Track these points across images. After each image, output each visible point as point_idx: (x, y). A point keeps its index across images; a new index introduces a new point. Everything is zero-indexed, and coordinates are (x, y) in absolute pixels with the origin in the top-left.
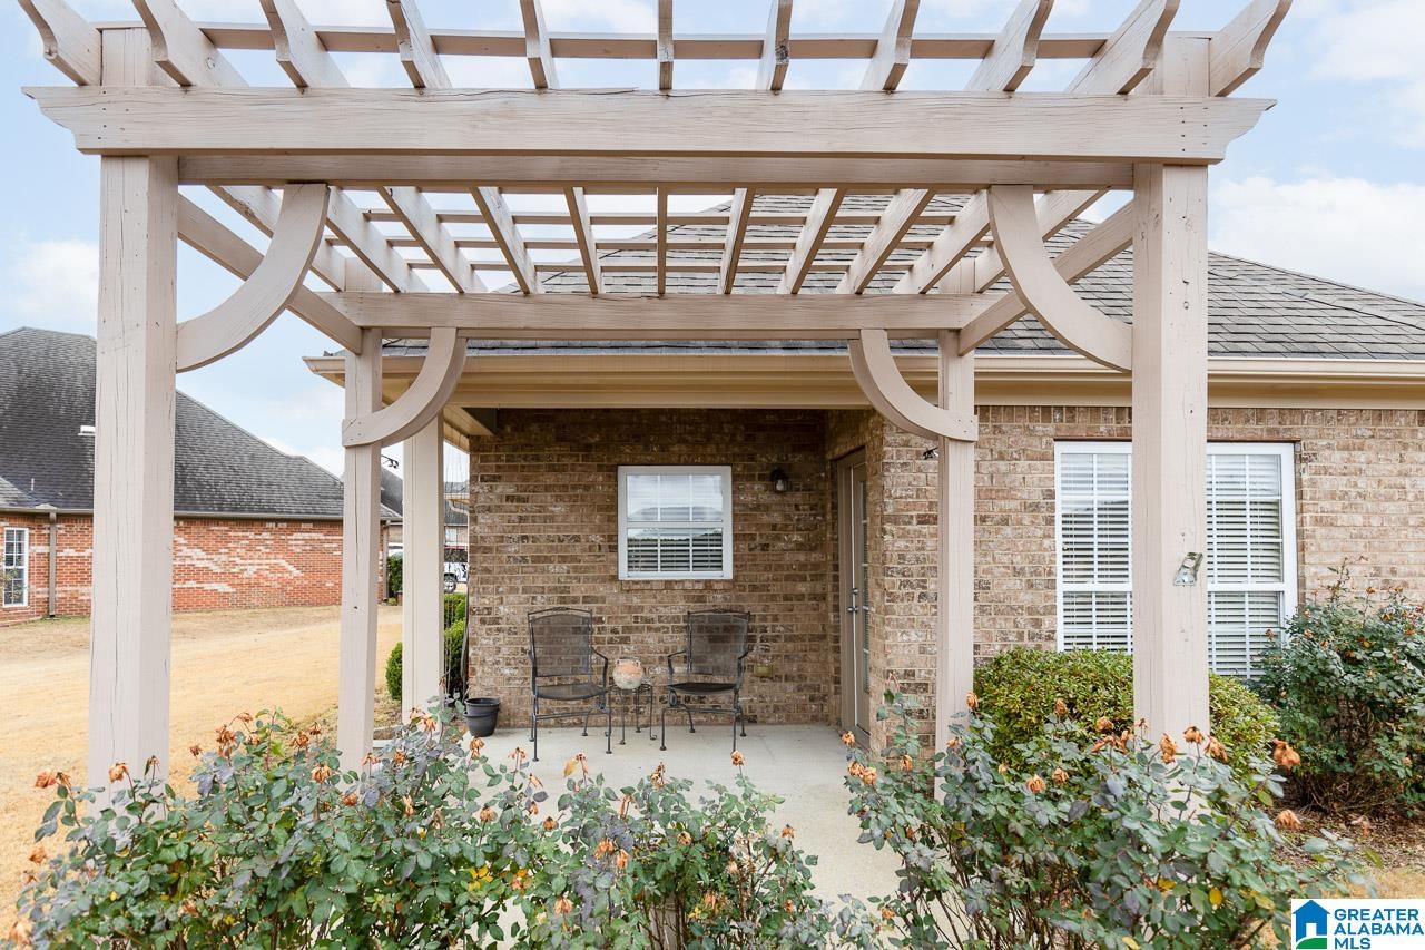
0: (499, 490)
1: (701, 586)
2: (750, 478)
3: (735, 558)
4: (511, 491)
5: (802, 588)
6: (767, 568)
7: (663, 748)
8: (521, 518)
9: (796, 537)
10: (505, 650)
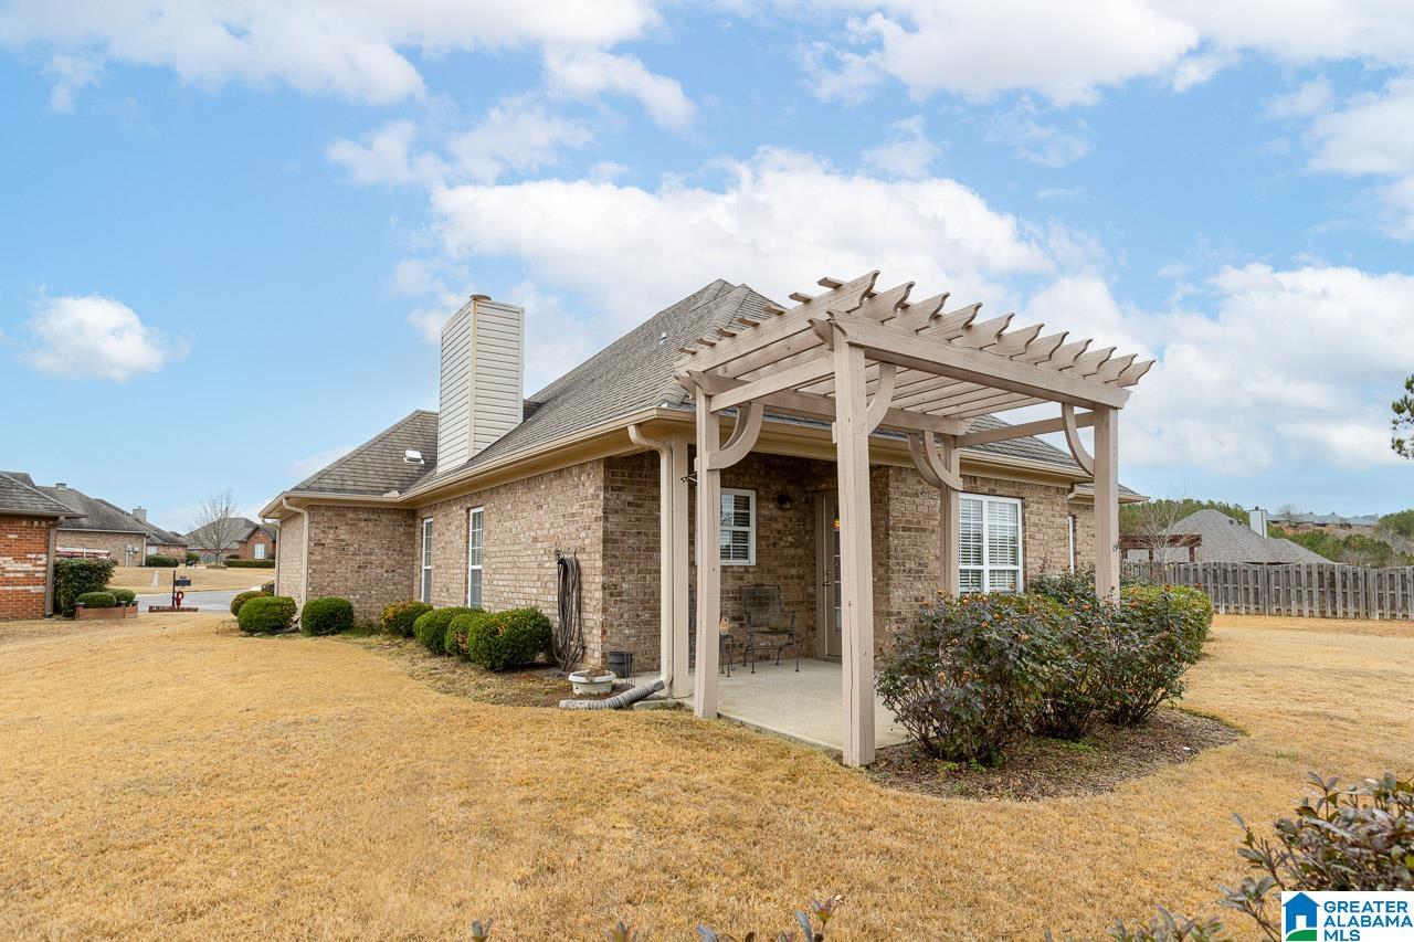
0: (623, 498)
1: (742, 570)
2: (767, 500)
3: (758, 552)
4: (631, 499)
5: (793, 571)
6: (776, 558)
7: (753, 672)
8: (637, 520)
9: (790, 539)
10: (626, 615)
